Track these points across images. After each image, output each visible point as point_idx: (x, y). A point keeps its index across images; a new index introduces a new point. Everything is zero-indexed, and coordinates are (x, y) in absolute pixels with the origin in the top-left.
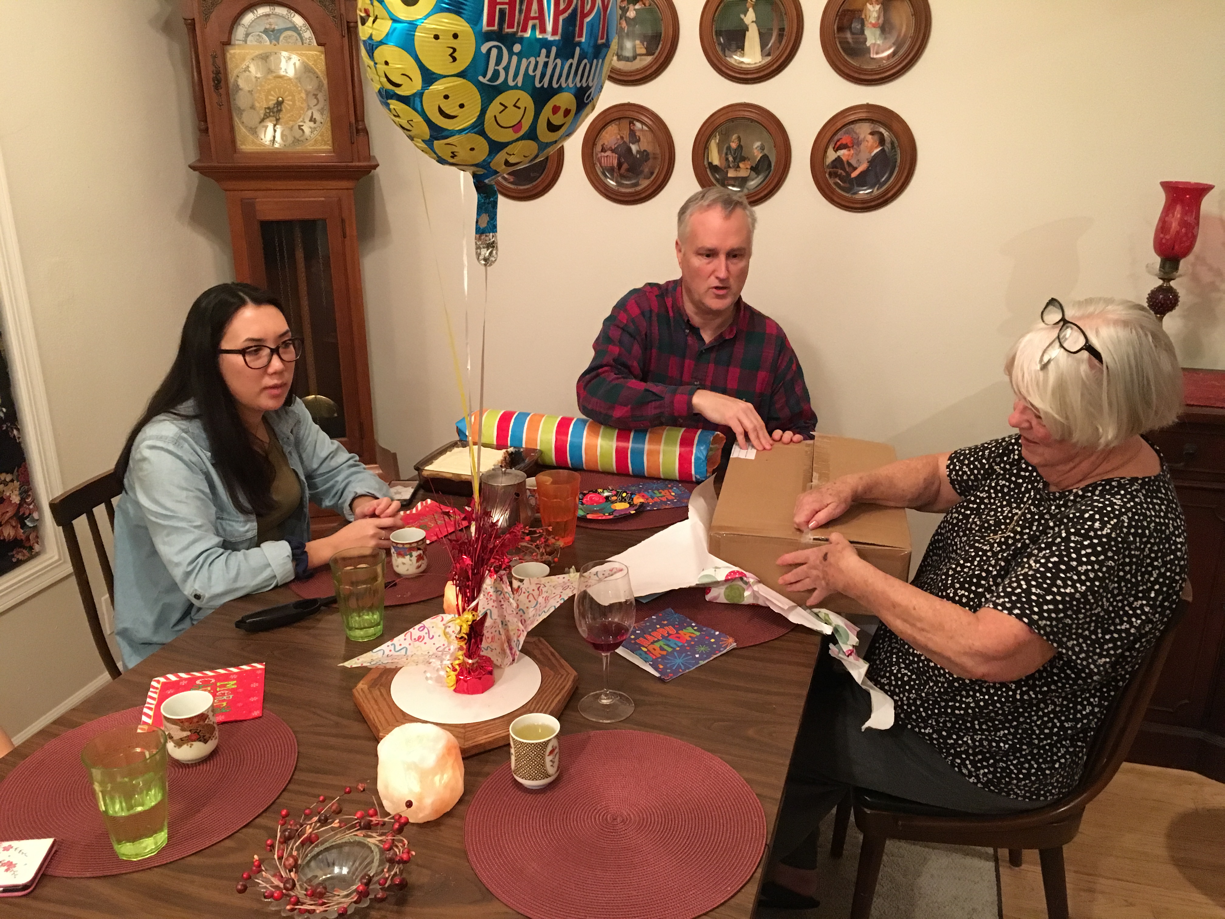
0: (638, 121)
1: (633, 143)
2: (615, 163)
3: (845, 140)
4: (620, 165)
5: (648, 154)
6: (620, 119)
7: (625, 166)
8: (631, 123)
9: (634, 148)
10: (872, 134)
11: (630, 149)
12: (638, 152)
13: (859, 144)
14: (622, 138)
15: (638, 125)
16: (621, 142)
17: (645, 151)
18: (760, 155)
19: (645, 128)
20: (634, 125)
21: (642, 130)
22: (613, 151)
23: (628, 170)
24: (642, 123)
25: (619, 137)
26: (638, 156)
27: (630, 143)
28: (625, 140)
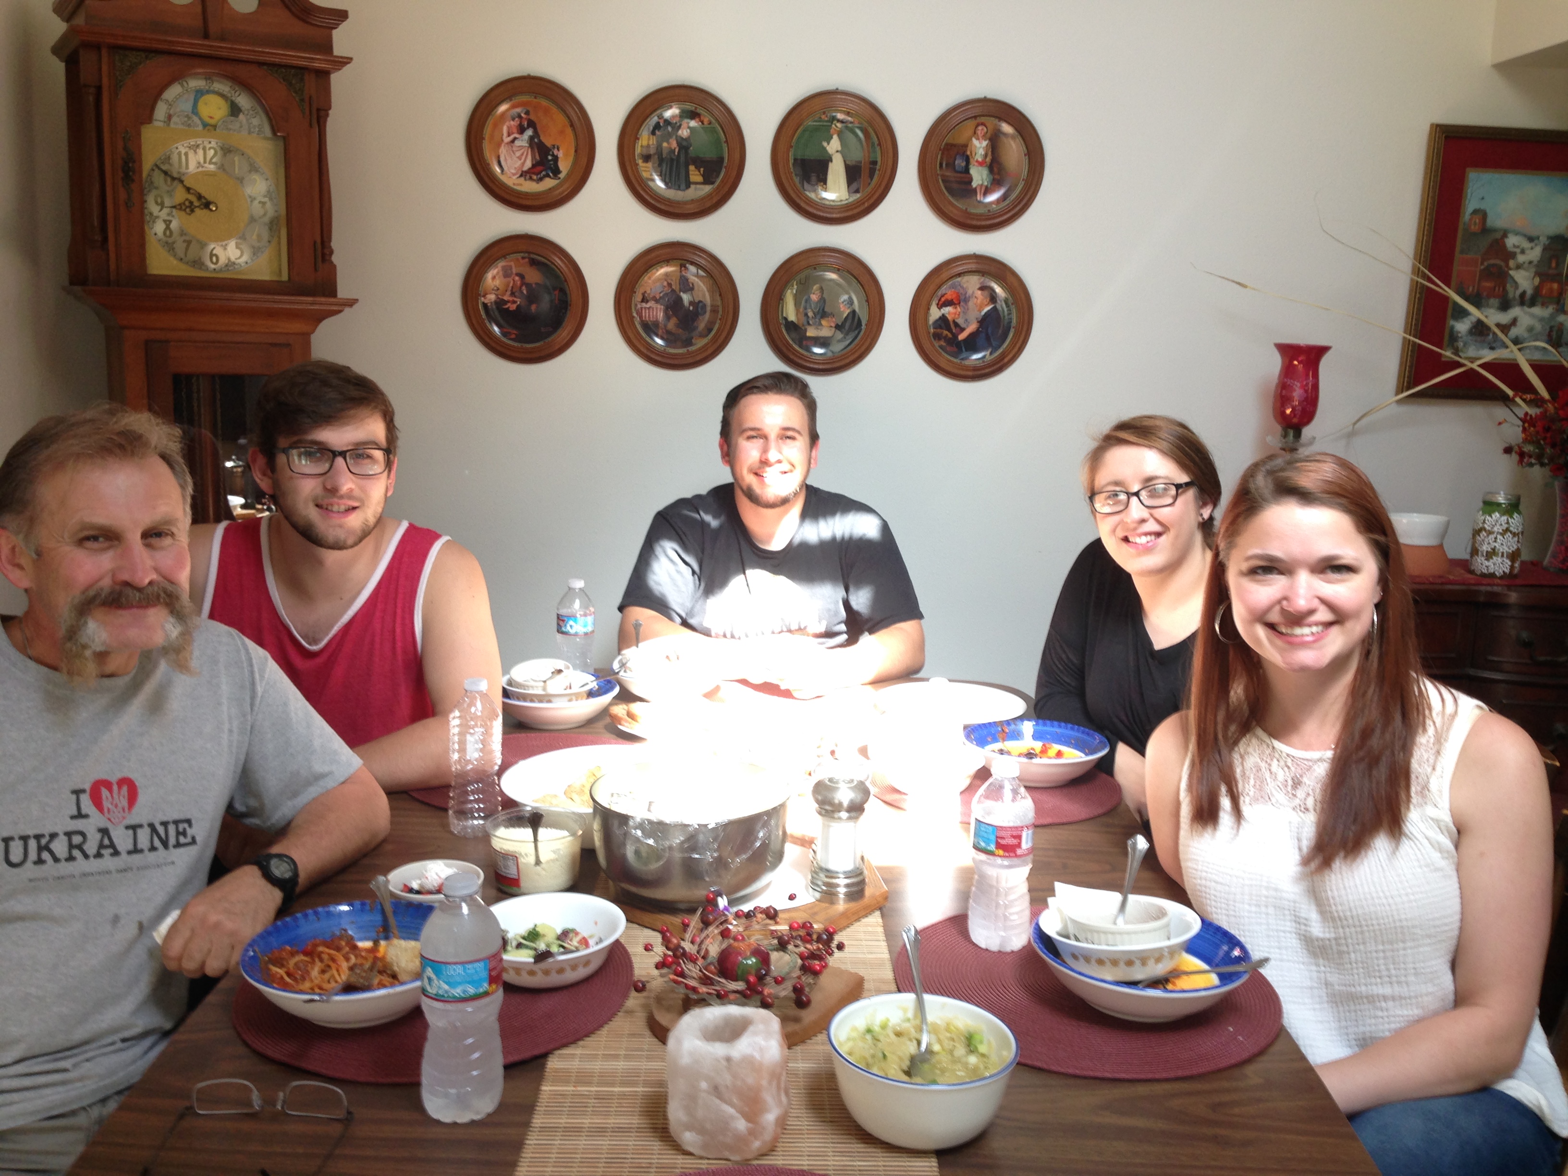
0: (692, 263)
1: (684, 292)
2: (660, 316)
3: (950, 295)
4: (667, 318)
5: (704, 306)
6: (668, 260)
7: (674, 320)
8: (683, 266)
9: (686, 298)
10: (982, 288)
12: (691, 303)
13: (966, 300)
14: (670, 285)
16: (668, 290)
17: (700, 302)
18: (847, 311)
19: (701, 273)
20: (686, 268)
22: (657, 301)
23: (677, 326)
24: (698, 266)
25: (665, 284)
26: (691, 308)
27: (680, 291)
28: (674, 287)
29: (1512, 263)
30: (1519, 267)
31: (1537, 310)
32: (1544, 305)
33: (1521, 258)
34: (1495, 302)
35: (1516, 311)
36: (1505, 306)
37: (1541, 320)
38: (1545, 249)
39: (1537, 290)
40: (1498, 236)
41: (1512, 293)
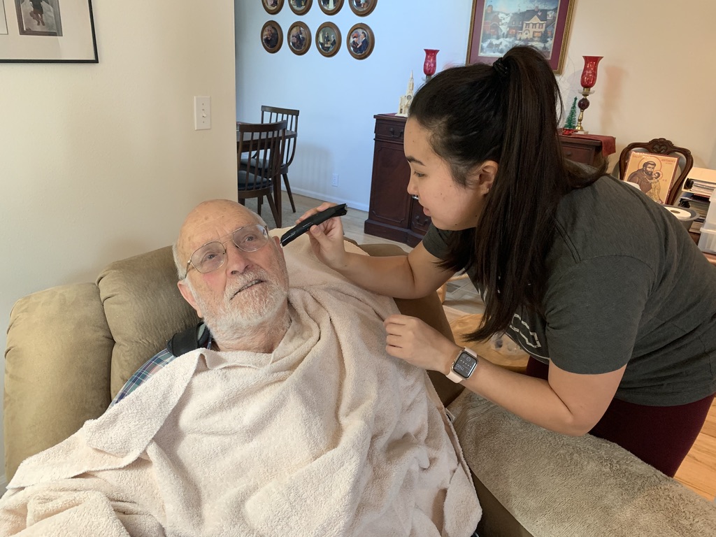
2: (296, 40)
3: (355, 35)
7: (298, 42)
9: (300, 36)
10: (362, 33)
13: (359, 36)
14: (297, 33)
18: (333, 39)
20: (301, 28)
22: (295, 37)
26: (302, 39)
29: (500, 23)
30: (502, 24)
31: (508, 39)
32: (510, 37)
33: (503, 21)
34: (495, 36)
35: (501, 40)
36: (498, 38)
37: (510, 42)
38: (511, 18)
39: (508, 32)
40: (496, 14)
41: (501, 34)
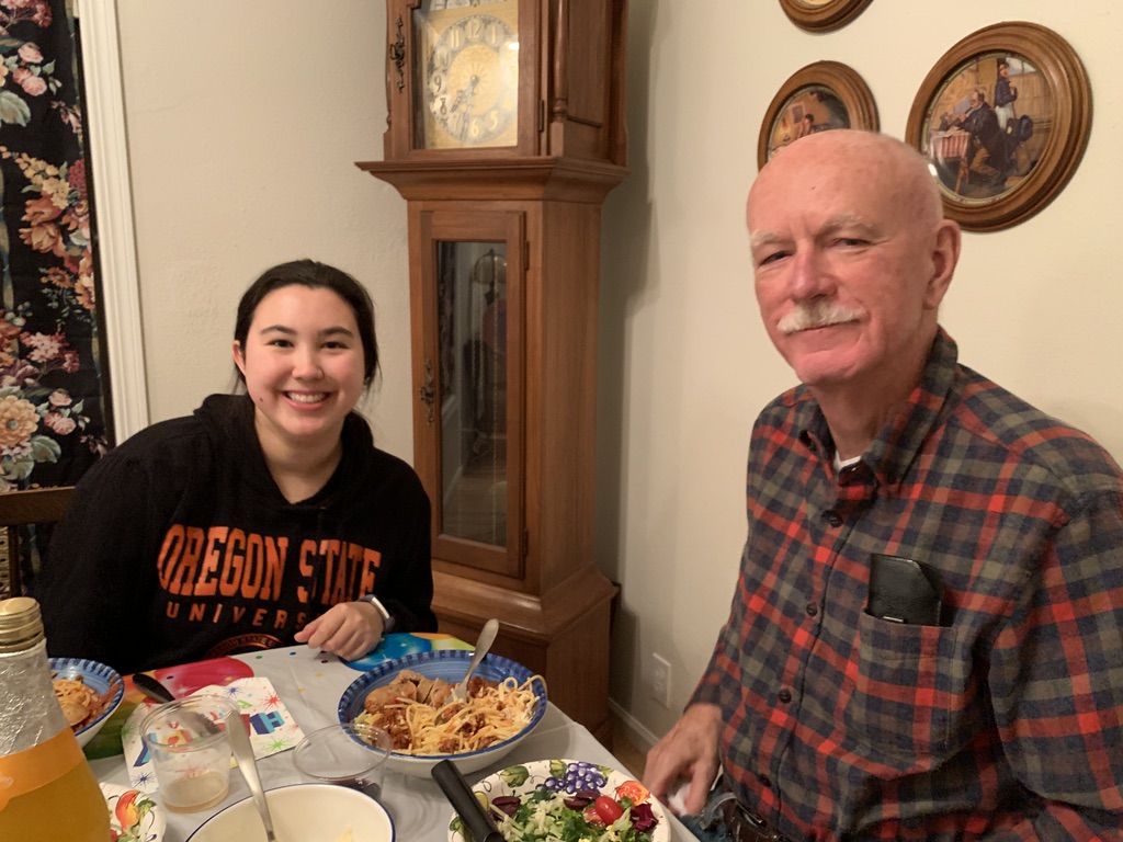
0: (1013, 54)
1: (1001, 106)
2: (964, 146)
4: (972, 152)
5: (1030, 123)
6: (976, 56)
7: (982, 153)
8: (1001, 62)
9: (1003, 114)
11: (994, 117)
12: (1010, 122)
14: (981, 97)
15: (1015, 64)
16: (977, 106)
17: (1024, 117)
19: (1029, 68)
20: (1007, 65)
21: (1023, 74)
22: (961, 126)
23: (987, 162)
24: (1023, 57)
25: (975, 96)
26: (1010, 130)
27: (996, 105)
28: (986, 100)
